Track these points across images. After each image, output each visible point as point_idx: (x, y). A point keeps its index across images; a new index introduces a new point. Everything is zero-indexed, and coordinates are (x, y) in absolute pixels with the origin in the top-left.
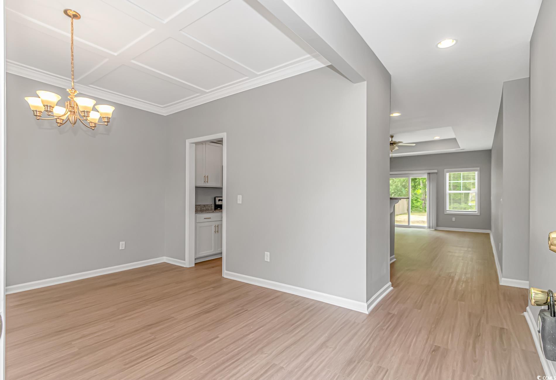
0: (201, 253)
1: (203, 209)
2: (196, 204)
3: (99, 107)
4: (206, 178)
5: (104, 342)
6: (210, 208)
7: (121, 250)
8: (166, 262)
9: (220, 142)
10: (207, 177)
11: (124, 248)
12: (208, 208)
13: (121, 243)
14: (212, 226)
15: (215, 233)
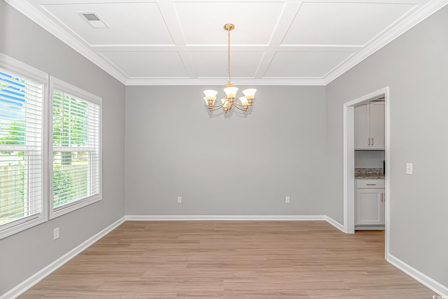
0: (362, 221)
1: (368, 173)
2: (355, 168)
3: (245, 92)
4: (371, 141)
5: (242, 293)
6: (378, 172)
7: (287, 203)
8: (326, 221)
9: (381, 99)
10: (372, 139)
11: (289, 202)
12: (375, 172)
13: (286, 197)
14: (378, 193)
15: (381, 201)
